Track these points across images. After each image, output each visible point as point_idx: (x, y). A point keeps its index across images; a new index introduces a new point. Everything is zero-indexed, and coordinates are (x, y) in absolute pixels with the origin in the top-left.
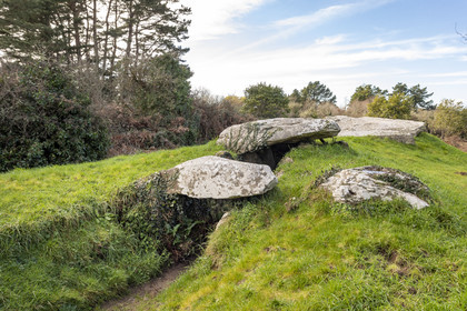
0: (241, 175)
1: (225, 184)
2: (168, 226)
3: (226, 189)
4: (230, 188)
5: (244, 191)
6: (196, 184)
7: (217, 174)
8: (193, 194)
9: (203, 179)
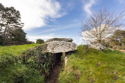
0: (70, 45)
1: (66, 47)
2: (42, 65)
3: (67, 49)
4: (68, 49)
5: (72, 49)
6: (55, 48)
7: (63, 44)
8: (54, 52)
9: (58, 46)
